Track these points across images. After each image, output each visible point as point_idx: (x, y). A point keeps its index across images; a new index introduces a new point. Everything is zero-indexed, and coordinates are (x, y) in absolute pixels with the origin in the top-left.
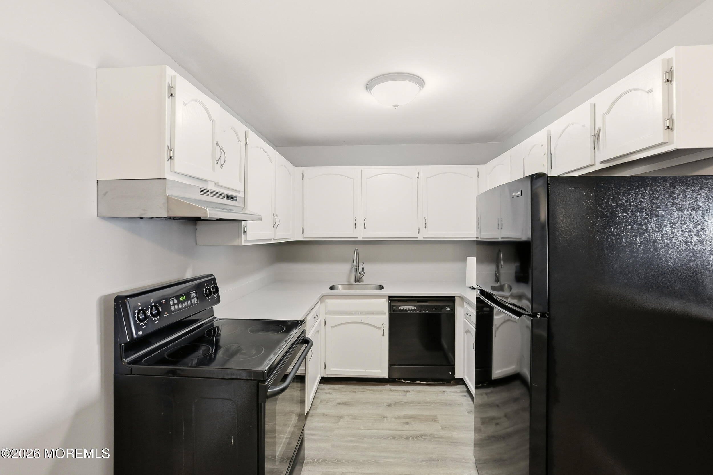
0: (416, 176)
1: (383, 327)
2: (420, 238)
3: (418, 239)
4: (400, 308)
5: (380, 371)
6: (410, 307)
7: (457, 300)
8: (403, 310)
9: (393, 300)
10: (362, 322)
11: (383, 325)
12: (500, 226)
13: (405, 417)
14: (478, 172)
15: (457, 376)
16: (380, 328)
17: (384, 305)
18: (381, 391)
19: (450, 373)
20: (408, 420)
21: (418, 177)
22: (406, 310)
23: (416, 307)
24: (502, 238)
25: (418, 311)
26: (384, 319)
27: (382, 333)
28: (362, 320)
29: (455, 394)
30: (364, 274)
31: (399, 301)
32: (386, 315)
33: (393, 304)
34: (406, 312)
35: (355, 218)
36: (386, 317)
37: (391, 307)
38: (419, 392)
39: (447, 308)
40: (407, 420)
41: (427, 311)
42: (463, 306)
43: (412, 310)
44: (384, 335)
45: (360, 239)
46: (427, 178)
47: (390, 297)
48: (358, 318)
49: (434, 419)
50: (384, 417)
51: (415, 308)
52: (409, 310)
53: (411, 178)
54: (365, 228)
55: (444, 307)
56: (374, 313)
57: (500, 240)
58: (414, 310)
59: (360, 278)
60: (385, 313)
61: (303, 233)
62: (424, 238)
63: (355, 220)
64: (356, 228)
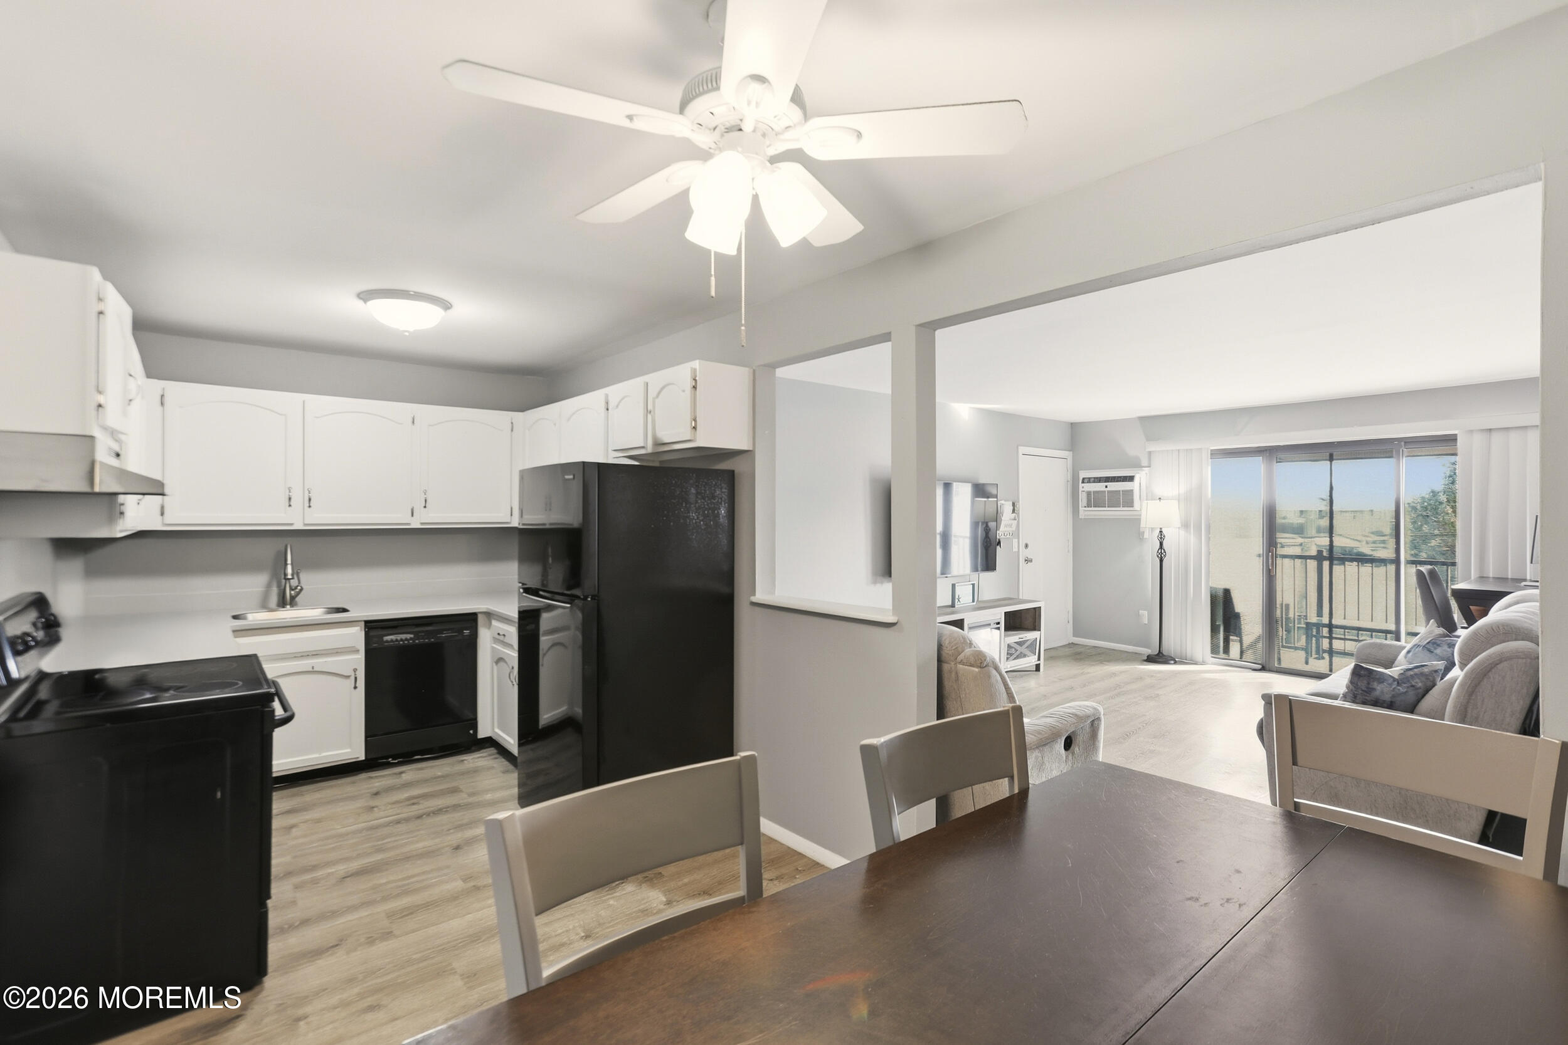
0: (411, 420)
1: (355, 675)
2: (415, 524)
3: (410, 525)
4: (386, 638)
5: (349, 750)
6: (404, 636)
7: (481, 620)
8: (392, 641)
9: (373, 627)
10: (313, 672)
11: (355, 670)
12: (548, 507)
13: (408, 799)
14: (512, 423)
15: (482, 733)
16: (348, 677)
17: (356, 636)
18: (354, 783)
19: (471, 732)
20: (413, 801)
21: (413, 422)
22: (397, 640)
24: (551, 524)
25: (417, 641)
26: (358, 660)
27: (353, 686)
28: (313, 668)
29: (480, 759)
30: (301, 590)
31: (383, 628)
32: (361, 652)
33: (373, 633)
34: (396, 645)
35: (290, 489)
36: (360, 657)
37: (369, 640)
38: (421, 769)
39: (465, 631)
40: (415, 801)
41: (432, 640)
42: (489, 626)
43: (406, 639)
44: (355, 688)
45: (298, 526)
46: (430, 425)
47: (367, 622)
48: (306, 664)
49: (455, 791)
50: (373, 807)
51: (412, 636)
52: (402, 640)
53: (402, 424)
54: (310, 507)
55: (460, 631)
56: (337, 652)
57: (548, 527)
58: (411, 639)
59: (293, 598)
60: (358, 651)
61: (162, 514)
62: (422, 524)
63: (290, 492)
64: (290, 506)
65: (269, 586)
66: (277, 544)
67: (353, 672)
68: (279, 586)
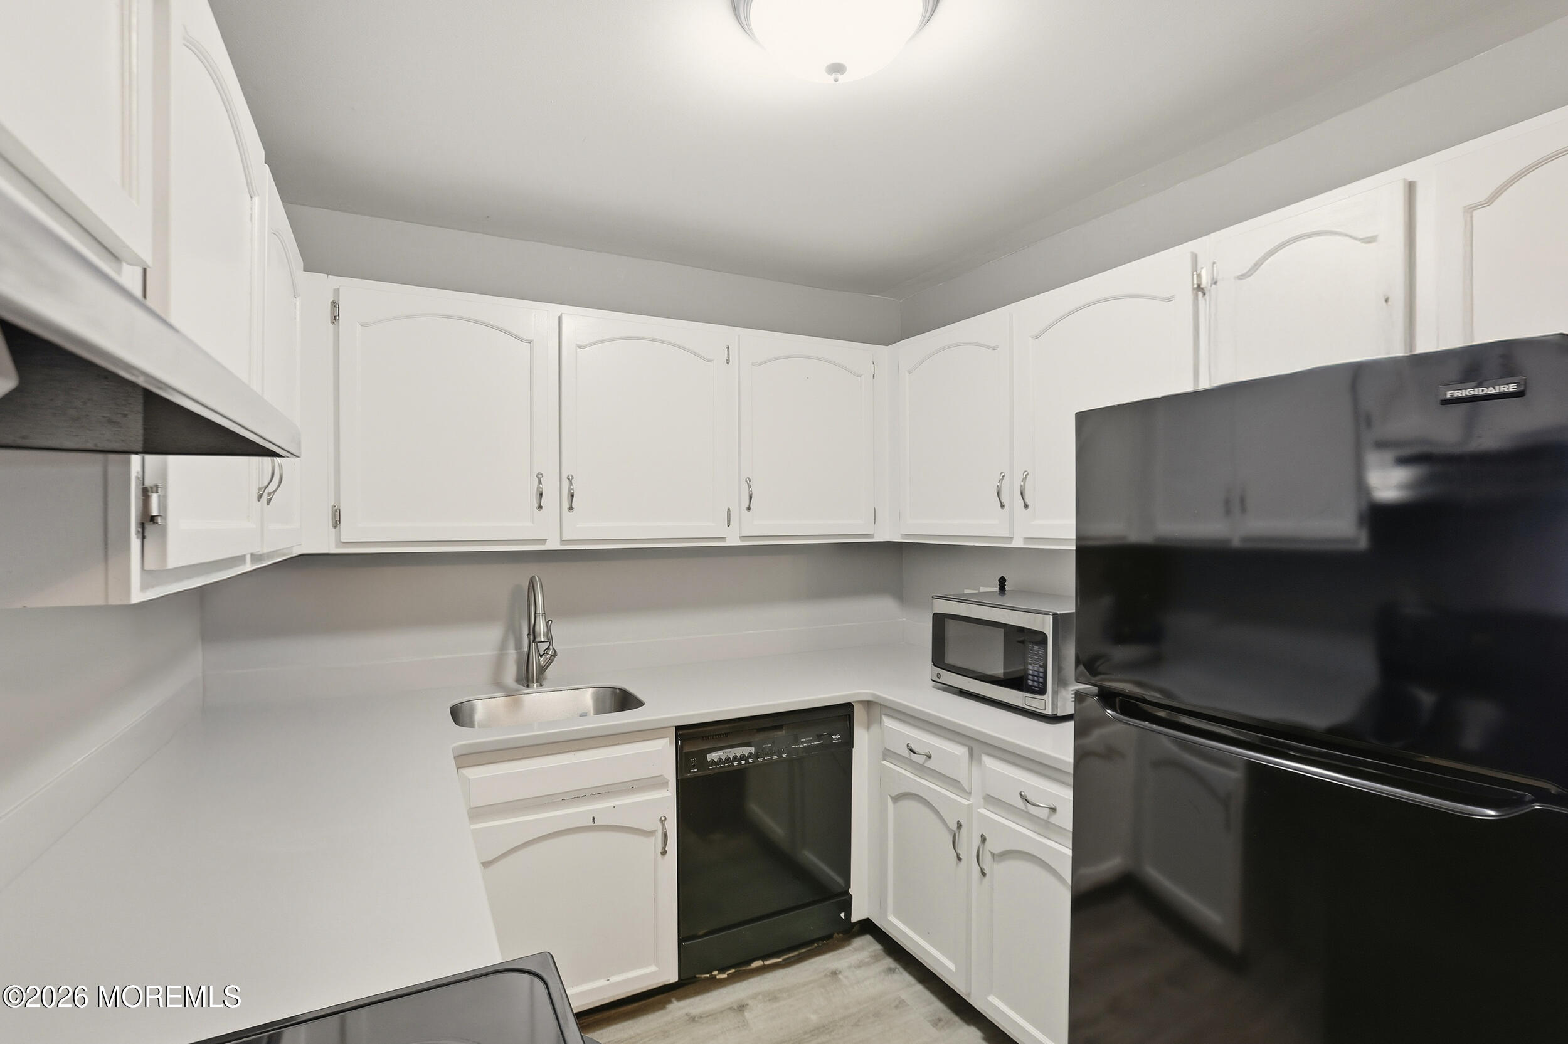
1: (664, 827)
2: (733, 540)
3: (725, 541)
4: (713, 756)
6: (738, 752)
7: (859, 714)
8: (720, 761)
9: (689, 738)
10: (594, 827)
11: (663, 820)
15: (857, 915)
16: (651, 833)
17: (660, 756)
19: (842, 915)
22: (728, 759)
23: (753, 748)
25: (759, 759)
26: (666, 799)
28: (594, 819)
30: (554, 655)
31: (705, 737)
32: (669, 788)
33: (689, 749)
34: (726, 769)
35: (539, 478)
36: (667, 794)
37: (683, 761)
39: (833, 737)
41: (785, 755)
43: (743, 757)
44: (664, 853)
45: (553, 545)
46: (753, 365)
47: (678, 728)
48: (581, 812)
51: (752, 750)
52: (736, 758)
53: (707, 359)
55: (829, 736)
56: (633, 787)
58: (750, 755)
59: (542, 670)
60: (664, 784)
61: (336, 524)
62: (743, 538)
63: (540, 482)
64: (540, 507)
65: (503, 647)
66: (520, 575)
67: (660, 824)
68: (518, 646)
